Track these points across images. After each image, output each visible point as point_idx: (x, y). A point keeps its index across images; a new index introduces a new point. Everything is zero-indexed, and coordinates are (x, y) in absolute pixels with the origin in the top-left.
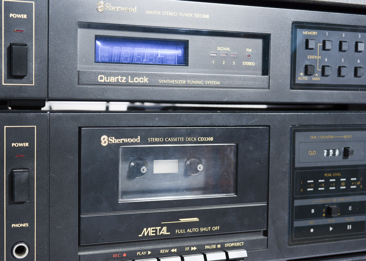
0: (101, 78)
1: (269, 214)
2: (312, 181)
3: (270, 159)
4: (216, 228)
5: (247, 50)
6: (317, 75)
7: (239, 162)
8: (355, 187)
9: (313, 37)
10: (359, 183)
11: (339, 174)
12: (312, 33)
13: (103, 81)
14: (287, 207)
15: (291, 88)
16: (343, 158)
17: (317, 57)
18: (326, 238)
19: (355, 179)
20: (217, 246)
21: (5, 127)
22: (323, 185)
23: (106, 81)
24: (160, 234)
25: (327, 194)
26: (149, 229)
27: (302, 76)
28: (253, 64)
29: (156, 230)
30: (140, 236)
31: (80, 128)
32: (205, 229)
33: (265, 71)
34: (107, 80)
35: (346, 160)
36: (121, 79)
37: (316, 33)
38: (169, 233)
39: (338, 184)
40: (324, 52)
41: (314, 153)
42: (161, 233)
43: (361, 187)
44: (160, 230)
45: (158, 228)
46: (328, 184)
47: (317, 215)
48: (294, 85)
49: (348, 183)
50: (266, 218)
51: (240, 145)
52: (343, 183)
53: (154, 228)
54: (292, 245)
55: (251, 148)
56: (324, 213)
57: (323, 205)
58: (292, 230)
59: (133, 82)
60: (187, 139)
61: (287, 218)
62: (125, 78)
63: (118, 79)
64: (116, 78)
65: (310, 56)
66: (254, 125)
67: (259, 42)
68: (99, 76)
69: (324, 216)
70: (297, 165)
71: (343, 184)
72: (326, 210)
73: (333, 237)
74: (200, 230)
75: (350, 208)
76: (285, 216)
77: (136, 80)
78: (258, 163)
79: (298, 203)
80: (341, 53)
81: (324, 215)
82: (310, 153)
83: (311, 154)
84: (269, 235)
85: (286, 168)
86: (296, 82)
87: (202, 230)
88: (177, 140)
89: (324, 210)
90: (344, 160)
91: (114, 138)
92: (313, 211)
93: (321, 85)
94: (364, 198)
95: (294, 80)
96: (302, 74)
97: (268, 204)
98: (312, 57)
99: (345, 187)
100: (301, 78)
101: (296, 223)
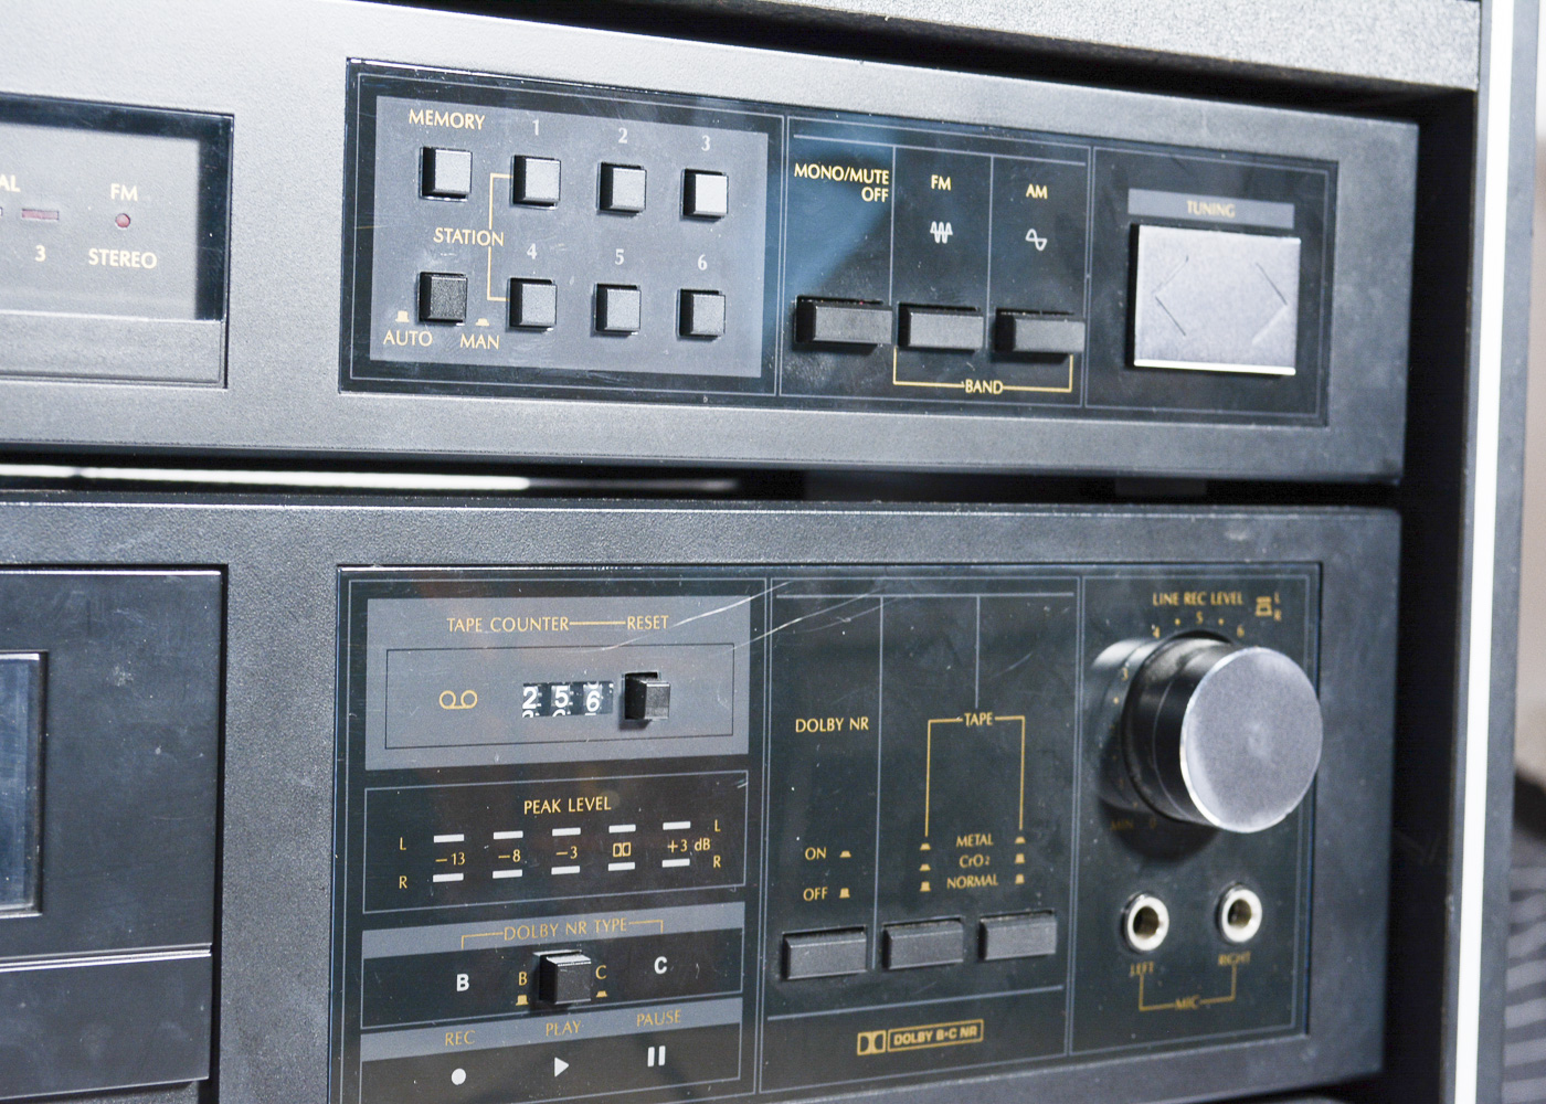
1: (225, 1001)
2: (460, 838)
3: (228, 732)
5: (114, 192)
6: (483, 322)
7: (55, 745)
8: (685, 862)
9: (457, 140)
10: (704, 844)
11: (601, 802)
12: (457, 120)
14: (322, 964)
15: (347, 384)
16: (623, 727)
17: (484, 238)
19: (686, 825)
22: (517, 854)
25: (541, 897)
27: (404, 327)
28: (149, 261)
33: (212, 297)
35: (634, 734)
37: (480, 122)
39: (595, 847)
40: (518, 211)
41: (469, 699)
43: (717, 862)
46: (539, 851)
47: (488, 1002)
48: (362, 371)
49: (648, 849)
50: (207, 1021)
51: (60, 661)
52: (621, 846)
55: (121, 676)
56: (521, 991)
57: (521, 953)
58: (351, 1080)
61: (321, 1018)
65: (449, 230)
66: (140, 560)
67: (185, 155)
69: (523, 1007)
70: (375, 760)
71: (622, 848)
72: (532, 977)
76: (313, 1008)
78: (158, 751)
79: (380, 944)
80: (610, 221)
81: (522, 1000)
82: (448, 700)
83: (452, 706)
85: (318, 778)
86: (374, 356)
89: (523, 978)
90: (627, 734)
92: (463, 982)
93: (506, 373)
94: (729, 916)
95: (363, 345)
96: (405, 316)
97: (216, 949)
98: (458, 235)
99: (631, 866)
100: (398, 335)
101: (372, 1044)
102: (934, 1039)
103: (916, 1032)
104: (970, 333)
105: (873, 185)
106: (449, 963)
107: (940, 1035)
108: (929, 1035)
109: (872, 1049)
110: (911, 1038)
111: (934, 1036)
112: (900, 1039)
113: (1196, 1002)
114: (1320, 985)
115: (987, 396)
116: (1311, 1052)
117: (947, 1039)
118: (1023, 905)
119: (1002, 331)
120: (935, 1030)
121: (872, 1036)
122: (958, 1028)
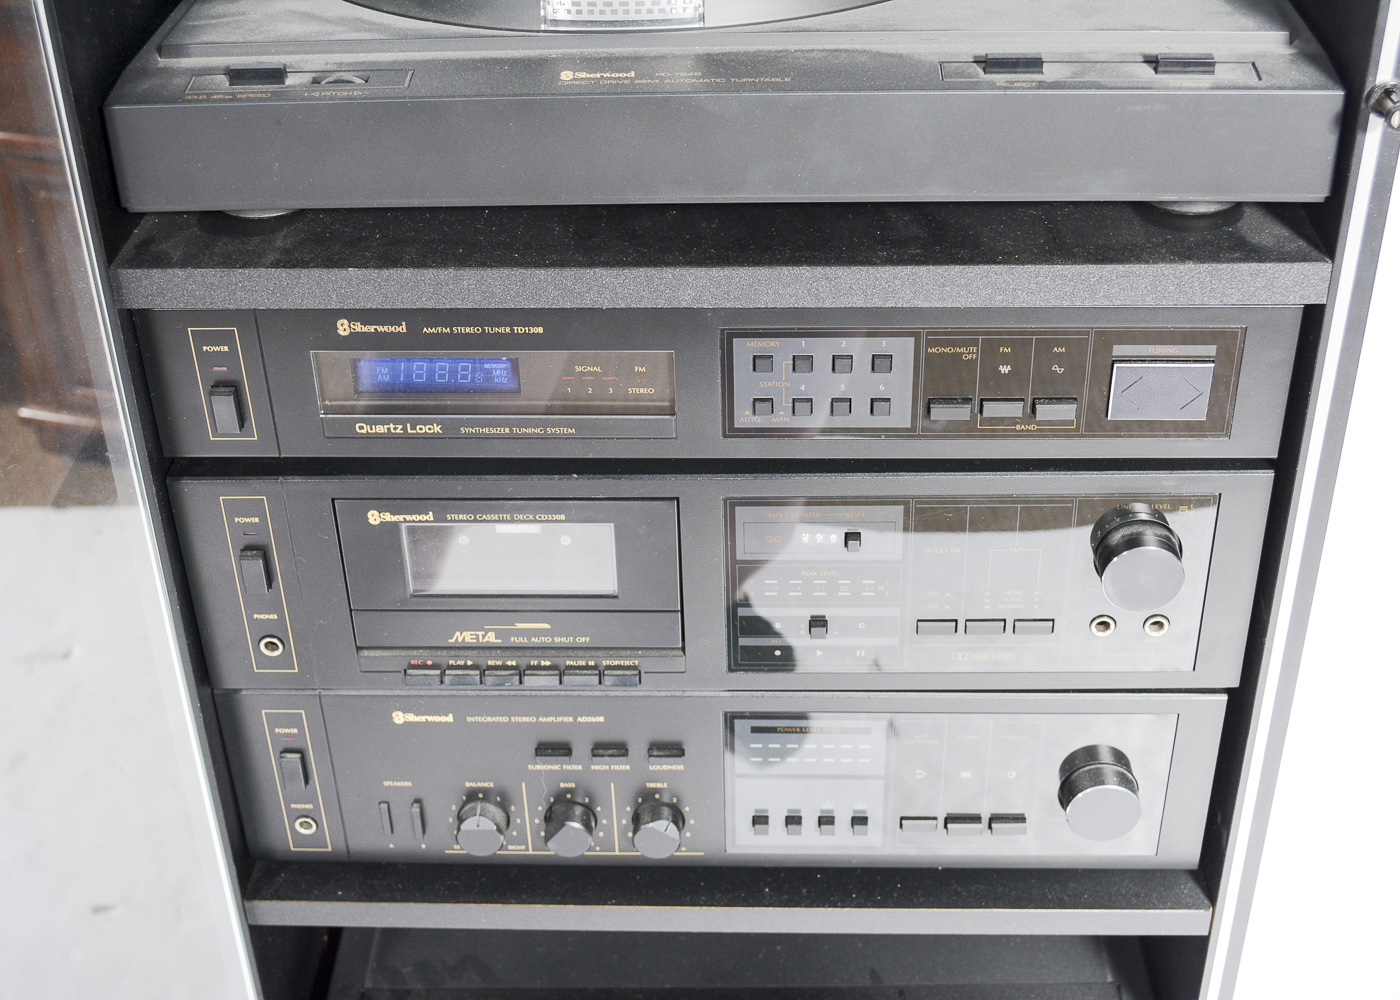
0: (361, 428)
1: (686, 625)
2: (775, 582)
3: (682, 548)
4: (583, 640)
5: (636, 369)
6: (781, 413)
8: (872, 594)
10: (881, 588)
11: (834, 573)
12: (768, 343)
13: (364, 431)
14: (723, 616)
15: (725, 436)
17: (781, 384)
19: (873, 582)
20: (587, 663)
21: (222, 498)
22: (799, 588)
23: (369, 431)
24: (484, 641)
26: (464, 633)
27: (748, 415)
28: (651, 390)
29: (477, 636)
30: (450, 641)
31: (333, 500)
32: (564, 640)
34: (371, 429)
36: (395, 429)
37: (778, 343)
38: (500, 641)
39: (833, 587)
40: (795, 374)
41: (777, 539)
42: (486, 639)
43: (887, 594)
44: (484, 637)
45: (480, 634)
46: (808, 587)
48: (731, 431)
49: (856, 589)
50: (680, 630)
53: (473, 633)
55: (641, 531)
56: (802, 629)
58: (735, 651)
59: (414, 432)
60: (517, 517)
61: (723, 632)
62: (400, 427)
63: (389, 429)
64: (386, 427)
65: (765, 382)
68: (357, 425)
69: (803, 634)
70: (740, 556)
71: (844, 588)
72: (806, 626)
74: (553, 640)
75: (862, 626)
76: (720, 630)
77: (421, 429)
79: (744, 612)
80: (837, 375)
81: (802, 632)
82: (769, 538)
83: (771, 541)
84: (687, 656)
85: (717, 561)
86: (736, 426)
87: (557, 640)
88: (499, 518)
89: (802, 626)
91: (388, 513)
92: (778, 625)
93: (792, 430)
94: (893, 612)
95: (731, 422)
96: (749, 412)
97: (682, 611)
98: (770, 384)
99: (849, 594)
100: (744, 418)
101: (743, 641)
102: (990, 657)
103: (983, 655)
104: (1017, 410)
105: (969, 353)
107: (995, 657)
108: (988, 656)
109: (960, 659)
110: (980, 656)
112: (973, 658)
113: (1131, 654)
115: (1028, 430)
117: (998, 658)
120: (992, 655)
121: (961, 654)
122: (1005, 655)
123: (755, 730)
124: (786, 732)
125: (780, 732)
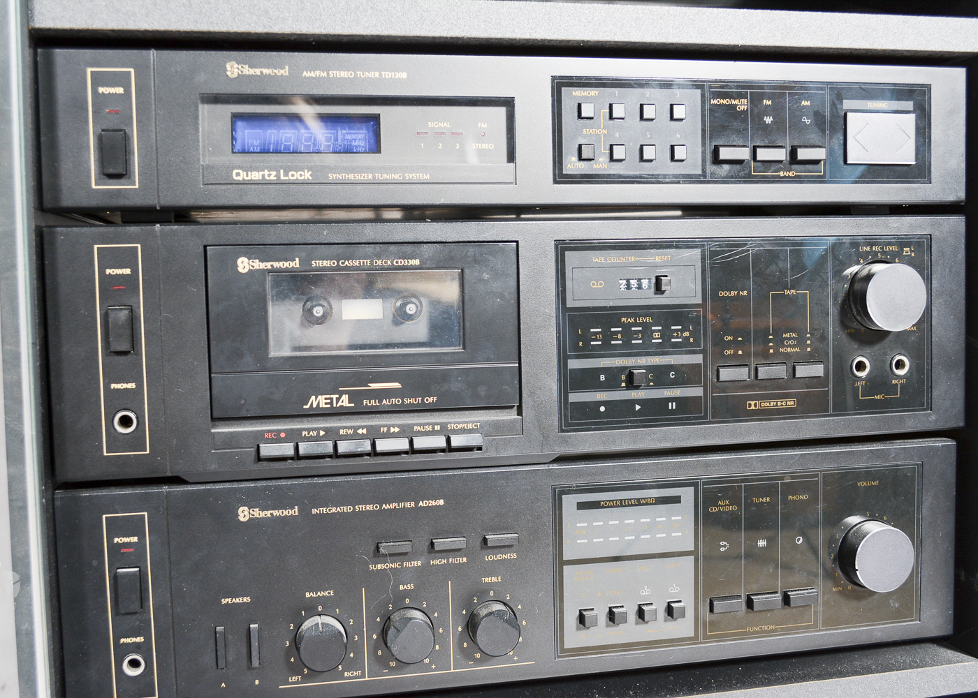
0: (238, 174)
1: (523, 380)
2: (600, 330)
3: (521, 294)
4: (430, 400)
5: (479, 125)
6: (601, 159)
7: (466, 298)
8: (680, 340)
9: (589, 100)
10: (686, 334)
11: (648, 319)
12: (589, 93)
13: (240, 178)
14: (555, 370)
15: (555, 182)
16: (655, 294)
17: (600, 131)
18: (629, 421)
19: (680, 327)
20: (433, 428)
21: (96, 247)
22: (620, 336)
23: (246, 178)
24: (338, 406)
25: (628, 350)
26: (320, 397)
27: (574, 162)
28: (491, 146)
29: (332, 399)
30: (305, 407)
31: (205, 247)
32: (412, 401)
33: (511, 157)
34: (247, 176)
35: (660, 296)
36: (269, 175)
37: (597, 93)
38: (353, 405)
39: (647, 332)
40: (611, 122)
41: (601, 284)
42: (340, 404)
43: (691, 340)
44: (338, 400)
45: (335, 397)
47: (611, 384)
48: (560, 177)
49: (666, 335)
50: (518, 386)
51: (467, 271)
52: (657, 334)
53: (328, 396)
54: (568, 431)
55: (486, 276)
56: (623, 381)
57: (622, 369)
58: (566, 408)
59: (287, 178)
60: (376, 263)
61: (555, 387)
62: (274, 173)
63: (263, 176)
64: (261, 173)
65: (588, 130)
66: (490, 240)
67: (502, 111)
68: (235, 172)
69: (624, 387)
70: (570, 304)
71: (657, 335)
72: (626, 377)
73: (642, 421)
74: (403, 401)
75: (673, 375)
76: (553, 385)
77: (293, 175)
78: (498, 300)
79: (574, 364)
80: (644, 123)
81: (623, 384)
82: (594, 284)
83: (595, 287)
84: (524, 414)
85: (550, 308)
86: (564, 172)
87: (407, 401)
88: (360, 264)
89: (623, 377)
90: (657, 296)
91: (258, 260)
92: (602, 378)
93: (609, 176)
94: (697, 359)
95: (561, 169)
96: (575, 158)
97: (520, 363)
98: (591, 131)
99: (660, 341)
100: (572, 165)
101: (574, 397)
102: (777, 405)
103: (770, 402)
104: (781, 154)
105: (741, 105)
106: (597, 371)
107: (779, 404)
108: (775, 404)
109: (753, 407)
110: (768, 404)
111: (777, 404)
112: (763, 404)
113: (883, 397)
114: (935, 393)
115: (789, 177)
116: (933, 417)
117: (782, 405)
118: (811, 359)
119: (793, 153)
120: (777, 402)
121: (753, 403)
122: (786, 401)
123: (582, 506)
124: (608, 507)
125: (603, 507)
